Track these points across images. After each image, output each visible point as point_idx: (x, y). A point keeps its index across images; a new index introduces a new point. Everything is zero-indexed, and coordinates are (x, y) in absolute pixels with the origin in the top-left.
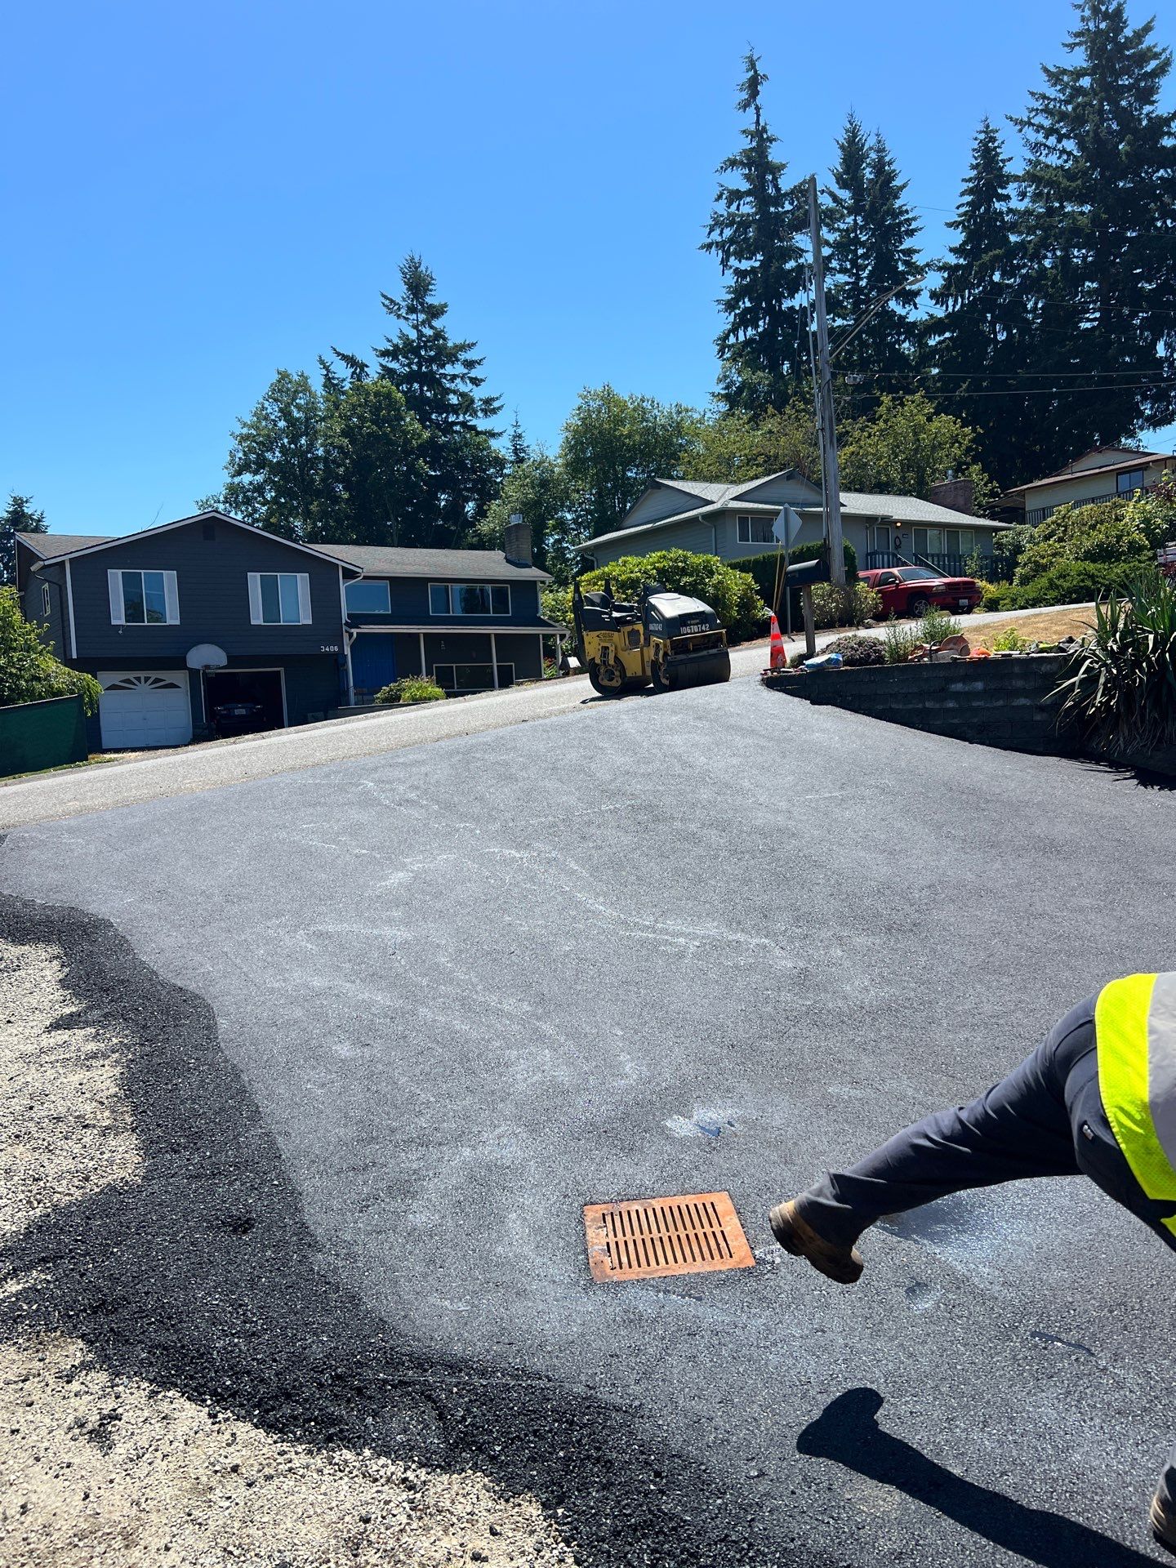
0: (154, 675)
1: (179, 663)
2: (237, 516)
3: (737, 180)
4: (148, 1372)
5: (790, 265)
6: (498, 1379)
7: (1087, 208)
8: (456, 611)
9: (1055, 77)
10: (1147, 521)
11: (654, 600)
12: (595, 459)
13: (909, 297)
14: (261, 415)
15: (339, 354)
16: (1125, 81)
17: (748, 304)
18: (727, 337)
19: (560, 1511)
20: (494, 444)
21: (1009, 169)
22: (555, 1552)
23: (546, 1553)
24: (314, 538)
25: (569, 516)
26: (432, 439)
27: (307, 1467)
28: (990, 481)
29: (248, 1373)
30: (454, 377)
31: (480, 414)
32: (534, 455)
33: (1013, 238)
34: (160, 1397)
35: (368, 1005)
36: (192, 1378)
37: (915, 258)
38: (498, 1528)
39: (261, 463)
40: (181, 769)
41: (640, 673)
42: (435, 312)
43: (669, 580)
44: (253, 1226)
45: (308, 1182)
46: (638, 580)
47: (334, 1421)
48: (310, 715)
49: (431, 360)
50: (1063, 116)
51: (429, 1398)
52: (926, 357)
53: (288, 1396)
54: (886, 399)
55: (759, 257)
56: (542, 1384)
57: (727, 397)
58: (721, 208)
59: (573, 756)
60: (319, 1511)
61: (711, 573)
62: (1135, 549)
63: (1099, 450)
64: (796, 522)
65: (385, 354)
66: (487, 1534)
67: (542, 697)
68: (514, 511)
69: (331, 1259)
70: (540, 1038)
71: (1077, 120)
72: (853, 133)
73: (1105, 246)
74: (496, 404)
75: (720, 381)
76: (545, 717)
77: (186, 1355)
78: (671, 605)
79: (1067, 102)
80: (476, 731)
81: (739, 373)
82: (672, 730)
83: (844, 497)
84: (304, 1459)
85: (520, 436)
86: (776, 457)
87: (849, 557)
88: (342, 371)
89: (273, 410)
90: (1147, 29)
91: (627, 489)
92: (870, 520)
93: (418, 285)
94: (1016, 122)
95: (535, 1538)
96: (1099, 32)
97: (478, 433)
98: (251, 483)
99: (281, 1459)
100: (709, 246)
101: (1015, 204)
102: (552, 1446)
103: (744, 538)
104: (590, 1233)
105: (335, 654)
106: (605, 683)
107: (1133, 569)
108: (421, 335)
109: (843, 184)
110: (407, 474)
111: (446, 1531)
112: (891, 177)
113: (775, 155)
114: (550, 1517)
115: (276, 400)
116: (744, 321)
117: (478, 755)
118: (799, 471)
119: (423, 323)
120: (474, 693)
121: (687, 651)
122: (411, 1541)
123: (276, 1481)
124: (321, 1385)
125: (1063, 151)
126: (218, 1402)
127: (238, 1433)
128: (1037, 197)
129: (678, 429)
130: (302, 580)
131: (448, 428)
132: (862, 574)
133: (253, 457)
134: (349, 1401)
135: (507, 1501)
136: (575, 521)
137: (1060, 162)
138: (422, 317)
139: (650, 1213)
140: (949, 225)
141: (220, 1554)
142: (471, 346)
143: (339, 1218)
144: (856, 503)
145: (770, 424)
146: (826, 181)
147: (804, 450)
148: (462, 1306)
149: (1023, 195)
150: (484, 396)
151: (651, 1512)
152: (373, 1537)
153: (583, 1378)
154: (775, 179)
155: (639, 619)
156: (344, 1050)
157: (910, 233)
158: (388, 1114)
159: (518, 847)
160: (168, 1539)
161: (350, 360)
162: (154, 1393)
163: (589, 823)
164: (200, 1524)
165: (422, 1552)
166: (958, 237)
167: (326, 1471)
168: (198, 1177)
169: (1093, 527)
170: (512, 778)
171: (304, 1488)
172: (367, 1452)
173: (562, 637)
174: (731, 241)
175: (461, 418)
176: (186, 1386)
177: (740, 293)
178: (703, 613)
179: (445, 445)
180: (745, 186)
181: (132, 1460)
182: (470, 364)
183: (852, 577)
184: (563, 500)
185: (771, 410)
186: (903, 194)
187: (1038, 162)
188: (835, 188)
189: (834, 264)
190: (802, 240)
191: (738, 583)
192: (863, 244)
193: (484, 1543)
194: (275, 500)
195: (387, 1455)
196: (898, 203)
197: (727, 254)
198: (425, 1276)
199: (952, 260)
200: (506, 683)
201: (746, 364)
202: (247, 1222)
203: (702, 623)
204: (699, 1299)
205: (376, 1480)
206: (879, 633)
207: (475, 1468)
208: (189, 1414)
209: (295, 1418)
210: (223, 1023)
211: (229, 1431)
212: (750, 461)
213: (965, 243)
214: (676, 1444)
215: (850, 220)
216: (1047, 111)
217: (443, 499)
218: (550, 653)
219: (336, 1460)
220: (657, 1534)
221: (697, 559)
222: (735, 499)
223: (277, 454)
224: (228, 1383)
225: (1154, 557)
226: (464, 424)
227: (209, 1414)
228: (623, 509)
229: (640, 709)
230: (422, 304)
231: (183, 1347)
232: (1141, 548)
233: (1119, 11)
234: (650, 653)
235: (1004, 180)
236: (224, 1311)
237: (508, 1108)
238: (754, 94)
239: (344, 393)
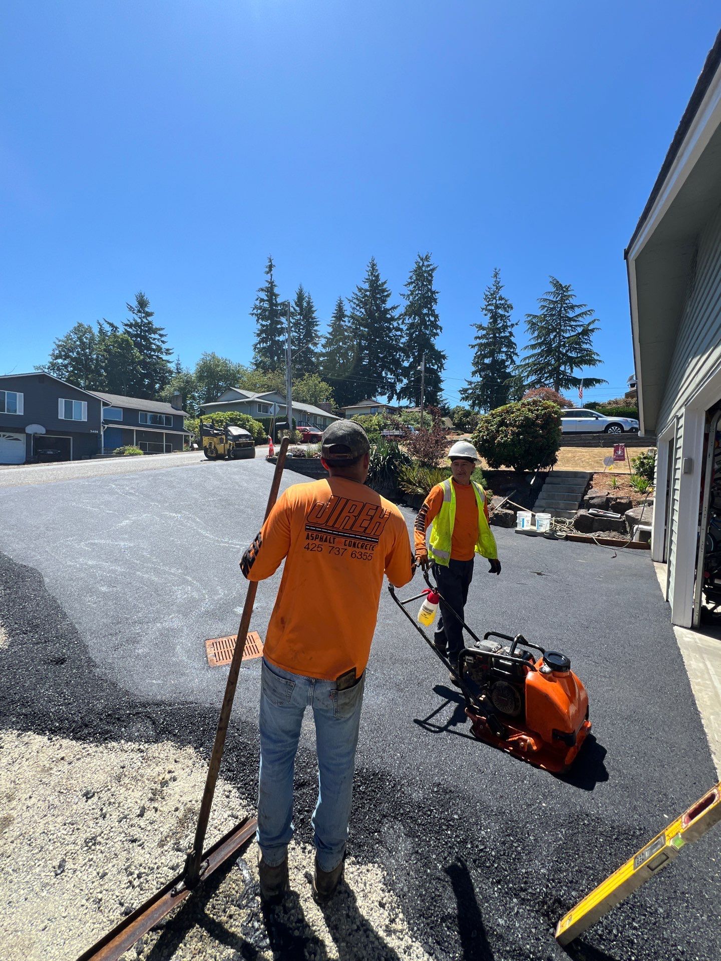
0: (8, 434)
1: (22, 431)
2: (54, 375)
3: (263, 295)
4: (16, 726)
5: (279, 326)
6: (176, 706)
7: (366, 330)
8: (149, 423)
9: (360, 290)
10: (378, 422)
11: (230, 428)
12: (207, 377)
13: (315, 344)
14: (68, 338)
15: (106, 322)
16: (378, 296)
17: (264, 336)
18: (257, 345)
19: (201, 749)
20: (169, 365)
21: (346, 313)
22: (200, 764)
23: (197, 765)
24: (89, 388)
25: (196, 395)
26: (144, 359)
27: (96, 752)
28: (336, 404)
29: (67, 719)
30: (154, 339)
31: (164, 354)
32: (184, 371)
33: (346, 334)
34: (23, 735)
35: (114, 571)
36: (39, 725)
37: (318, 333)
38: (178, 760)
39: (67, 357)
40: (22, 475)
41: (223, 453)
42: (149, 314)
43: (234, 422)
44: (66, 661)
45: (90, 641)
46: (223, 420)
47: (108, 732)
48: (83, 457)
49: (146, 331)
50: (361, 302)
51: (149, 717)
52: (320, 363)
53: (86, 726)
54: (307, 374)
55: (269, 321)
56: (193, 705)
57: (256, 364)
58: (257, 303)
59: (197, 480)
60: (102, 768)
61: (248, 421)
62: (375, 430)
63: (366, 400)
64: (278, 409)
65: (126, 325)
66: (174, 762)
67: (184, 458)
68: (175, 390)
69: (103, 670)
70: (185, 582)
71: (365, 304)
72: (301, 291)
73: (371, 341)
74: (171, 351)
75: (253, 358)
76: (186, 465)
77: (36, 717)
78: (235, 431)
79: (363, 298)
80: (158, 469)
81: (260, 357)
82: (234, 474)
83: (293, 403)
84: (94, 749)
85: (179, 364)
86: (271, 386)
87: (294, 422)
88: (107, 328)
89: (74, 337)
90: (385, 283)
91: (218, 389)
92: (300, 411)
93: (142, 303)
94: (349, 300)
95: (192, 760)
96: (372, 280)
97: (163, 360)
98: (62, 363)
99: (84, 751)
100: (253, 314)
101: (347, 323)
102: (198, 727)
103: (260, 411)
104: (208, 650)
105: (96, 434)
106: (210, 455)
107: (375, 436)
108: (142, 321)
109: (297, 306)
110: (132, 370)
111: (157, 765)
112: (312, 307)
113: (276, 290)
114: (197, 752)
115: (76, 334)
116: (263, 341)
117: (160, 477)
118: (278, 392)
119: (144, 317)
120: (156, 454)
121: (240, 447)
122: (143, 771)
123: (82, 760)
124: (101, 719)
125: (361, 312)
126: (52, 733)
127: (63, 744)
128: (353, 323)
129: (238, 372)
130: (84, 404)
131: (151, 357)
132: (297, 428)
133: (63, 353)
134: (114, 723)
135: (181, 749)
136: (198, 397)
137: (360, 315)
138: (143, 315)
139: (230, 641)
140: (328, 325)
141: (56, 794)
142: (162, 329)
143: (105, 654)
144: (296, 405)
145: (270, 375)
146: (293, 304)
147: (281, 386)
148: (159, 682)
149: (349, 322)
150: (167, 348)
151: (236, 743)
152: (127, 773)
153: (208, 701)
154: (276, 299)
155: (224, 434)
156: (104, 589)
157: (317, 325)
158: (125, 612)
159: (176, 513)
160: (31, 793)
161: (111, 325)
162: (19, 735)
163: (204, 505)
164: (47, 784)
165: (148, 774)
166: (330, 330)
167: (104, 752)
168: (38, 643)
169: (364, 422)
170: (174, 487)
171: (95, 760)
172: (123, 742)
173: (192, 437)
174: (260, 314)
175: (156, 354)
176: (36, 729)
177: (262, 332)
178: (247, 435)
179: (149, 362)
180: (266, 298)
181: (10, 764)
182: (161, 336)
183: (294, 429)
184: (195, 388)
185: (270, 371)
186: (315, 313)
187: (354, 313)
188: (295, 306)
189: (293, 329)
190: (283, 319)
191: (257, 425)
192: (302, 325)
193: (172, 766)
194: (72, 371)
195: (131, 741)
196: (313, 315)
197: (259, 318)
198: (143, 672)
199: (329, 336)
200: (168, 451)
201: (263, 355)
202: (63, 659)
203: (247, 438)
204: (249, 668)
205: (126, 752)
206: (304, 447)
207: (168, 739)
208: (38, 740)
209: (90, 734)
210: (47, 580)
211: (59, 744)
212: (263, 386)
213: (332, 332)
214: (243, 719)
215: (299, 317)
216: (357, 299)
217: (147, 381)
218: (187, 442)
219: (109, 747)
220: (238, 750)
221: (245, 416)
222: (258, 398)
223: (75, 354)
224: (57, 725)
225: (380, 433)
226: (157, 356)
227: (49, 739)
228: (217, 395)
229: (223, 465)
230: (144, 310)
231: (35, 713)
232: (377, 430)
233: (378, 276)
234: (227, 446)
235: (344, 316)
236: (54, 696)
237: (175, 608)
238: (271, 270)
239: (107, 336)
